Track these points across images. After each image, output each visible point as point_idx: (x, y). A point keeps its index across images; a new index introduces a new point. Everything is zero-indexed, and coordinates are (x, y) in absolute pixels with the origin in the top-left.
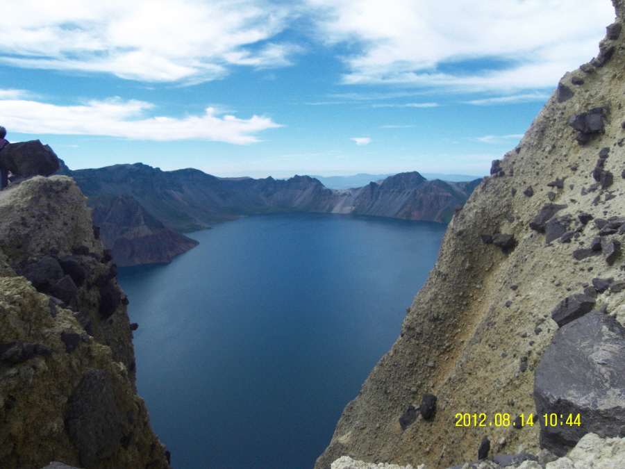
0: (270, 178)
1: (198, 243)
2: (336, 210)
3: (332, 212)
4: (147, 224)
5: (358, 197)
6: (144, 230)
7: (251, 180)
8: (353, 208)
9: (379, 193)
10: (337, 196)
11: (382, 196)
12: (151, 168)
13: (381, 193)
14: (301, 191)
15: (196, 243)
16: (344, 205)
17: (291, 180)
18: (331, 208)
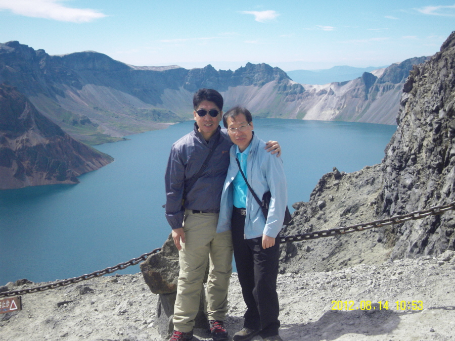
0: (209, 68)
1: (113, 159)
2: (311, 115)
3: (306, 118)
4: (39, 128)
5: (345, 96)
6: (35, 138)
7: (181, 70)
8: (337, 112)
9: (377, 89)
10: (312, 95)
11: (382, 94)
12: (31, 49)
13: (381, 89)
14: (257, 88)
15: (109, 159)
16: (322, 108)
17: (241, 70)
18: (303, 113)
